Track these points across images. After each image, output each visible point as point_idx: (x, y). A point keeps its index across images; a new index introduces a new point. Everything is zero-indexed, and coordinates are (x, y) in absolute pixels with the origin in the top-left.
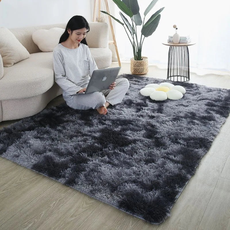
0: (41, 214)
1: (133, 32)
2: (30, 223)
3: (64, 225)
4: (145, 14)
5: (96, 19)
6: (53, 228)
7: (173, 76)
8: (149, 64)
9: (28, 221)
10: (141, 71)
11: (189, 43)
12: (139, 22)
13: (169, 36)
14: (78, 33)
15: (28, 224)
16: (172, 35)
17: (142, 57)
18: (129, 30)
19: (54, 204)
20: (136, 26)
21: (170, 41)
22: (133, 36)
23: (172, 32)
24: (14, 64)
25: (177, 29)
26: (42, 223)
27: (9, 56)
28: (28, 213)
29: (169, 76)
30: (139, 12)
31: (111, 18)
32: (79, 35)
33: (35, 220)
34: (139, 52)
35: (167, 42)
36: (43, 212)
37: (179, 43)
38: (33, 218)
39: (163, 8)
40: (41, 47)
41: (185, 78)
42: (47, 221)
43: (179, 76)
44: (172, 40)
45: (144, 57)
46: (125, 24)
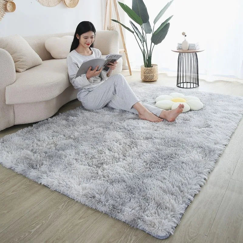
0: (49, 216)
1: (144, 40)
3: (72, 226)
4: (155, 22)
5: (107, 28)
6: (62, 229)
7: (182, 83)
8: (159, 72)
9: (36, 222)
10: (151, 78)
11: (199, 49)
12: (149, 30)
13: (178, 43)
14: (85, 37)
15: (36, 226)
16: (181, 42)
17: (152, 64)
18: (139, 38)
19: (63, 205)
20: (146, 34)
21: (179, 48)
22: (143, 43)
24: (27, 70)
25: (186, 36)
26: (50, 225)
27: (22, 62)
28: (36, 215)
30: (149, 20)
31: (122, 26)
32: (86, 38)
33: (44, 222)
34: (149, 59)
35: (177, 49)
37: (188, 50)
38: (41, 219)
39: (172, 16)
41: (195, 85)
42: (55, 223)
43: (188, 82)
44: (181, 47)
45: (154, 65)
46: (136, 32)
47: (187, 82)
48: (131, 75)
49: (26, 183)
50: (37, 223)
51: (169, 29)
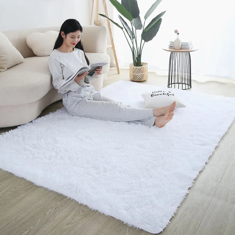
0: (37, 222)
1: (133, 36)
2: (26, 230)
4: (146, 17)
5: (93, 22)
7: (174, 83)
8: (149, 71)
9: (23, 228)
10: (140, 78)
11: (192, 48)
12: (139, 26)
13: (170, 41)
14: (72, 37)
15: (24, 231)
16: (173, 40)
17: (142, 63)
18: (128, 34)
19: (51, 212)
20: (136, 30)
21: (171, 47)
22: (132, 40)
23: (173, 38)
24: (8, 69)
25: (178, 34)
26: (38, 230)
27: (3, 61)
28: (23, 221)
29: (170, 83)
30: (140, 15)
31: (110, 21)
33: (31, 227)
34: (139, 58)
35: (168, 48)
36: (39, 220)
37: (181, 49)
38: (29, 225)
39: (164, 12)
40: (35, 51)
41: (187, 86)
42: (43, 228)
44: (173, 46)
45: (144, 63)
46: (125, 28)
47: (179, 83)
48: (119, 73)
49: (11, 190)
50: (25, 229)
51: (161, 25)
